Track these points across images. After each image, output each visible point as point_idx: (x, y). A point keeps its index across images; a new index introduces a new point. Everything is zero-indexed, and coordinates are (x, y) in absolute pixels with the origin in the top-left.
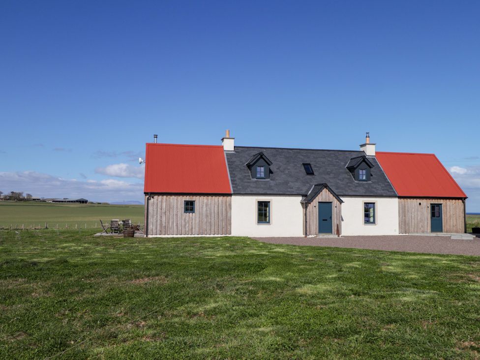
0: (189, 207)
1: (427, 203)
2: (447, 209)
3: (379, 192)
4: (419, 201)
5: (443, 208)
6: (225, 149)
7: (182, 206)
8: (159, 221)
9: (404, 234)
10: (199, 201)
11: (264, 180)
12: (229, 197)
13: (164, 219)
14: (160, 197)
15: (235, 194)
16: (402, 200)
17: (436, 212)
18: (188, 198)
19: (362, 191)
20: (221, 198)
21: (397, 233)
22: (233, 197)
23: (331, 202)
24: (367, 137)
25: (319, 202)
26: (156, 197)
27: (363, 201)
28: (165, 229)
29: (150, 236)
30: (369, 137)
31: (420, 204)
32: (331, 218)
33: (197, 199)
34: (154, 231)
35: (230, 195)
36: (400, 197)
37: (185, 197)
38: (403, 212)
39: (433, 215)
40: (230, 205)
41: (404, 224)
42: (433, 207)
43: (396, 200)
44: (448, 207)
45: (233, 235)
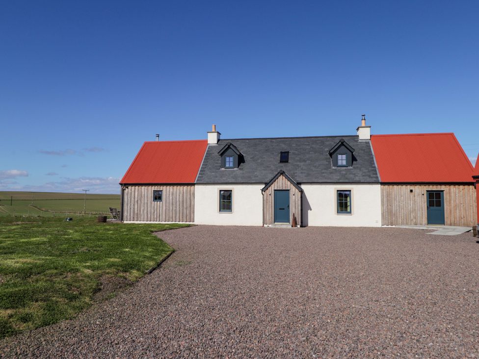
0: (158, 197)
1: (421, 191)
2: (450, 196)
3: (357, 179)
4: (409, 187)
5: (446, 196)
6: (209, 142)
7: (151, 195)
8: (132, 208)
9: (390, 226)
10: (166, 191)
11: (232, 169)
12: (193, 187)
13: (136, 207)
14: (133, 187)
15: (198, 184)
16: (386, 186)
17: (435, 200)
18: (156, 188)
19: (336, 177)
20: (185, 187)
21: (379, 225)
22: (196, 186)
23: (289, 190)
24: (362, 120)
25: (275, 190)
26: (130, 187)
27: (335, 188)
28: (137, 216)
29: (125, 222)
30: (365, 120)
31: (411, 191)
32: (289, 206)
33: (164, 189)
34: (128, 218)
35: (194, 184)
36: (383, 184)
37: (154, 187)
38: (387, 201)
39: (430, 204)
40: (194, 194)
41: (388, 214)
42: (430, 194)
43: (378, 187)
44: (452, 195)
45: (196, 223)
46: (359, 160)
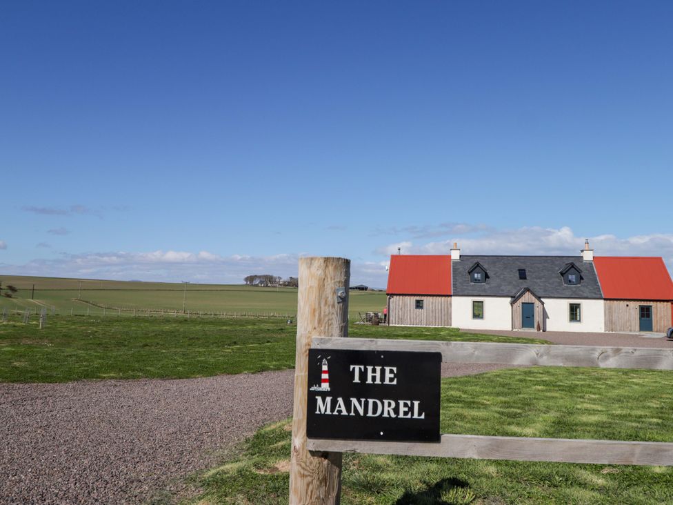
0: (419, 305)
1: (635, 306)
2: (657, 310)
3: (585, 295)
4: (626, 303)
5: (653, 310)
6: (452, 258)
7: (414, 304)
8: (397, 316)
9: (610, 332)
10: (426, 300)
11: (481, 284)
12: (450, 298)
13: (400, 313)
14: (398, 297)
15: (456, 295)
16: (608, 302)
17: (645, 313)
18: (418, 298)
19: (568, 293)
20: (443, 298)
21: (602, 331)
22: (453, 298)
23: (533, 303)
24: (586, 244)
25: (522, 303)
26: (395, 297)
27: (568, 302)
28: (401, 320)
29: (391, 325)
30: (588, 244)
31: (627, 305)
32: (533, 316)
34: (394, 322)
35: (451, 296)
36: (605, 299)
37: (416, 297)
38: (609, 313)
39: (642, 316)
40: (451, 304)
41: (609, 322)
42: (642, 308)
43: (602, 302)
44: (659, 309)
45: (452, 327)
46: (585, 280)
